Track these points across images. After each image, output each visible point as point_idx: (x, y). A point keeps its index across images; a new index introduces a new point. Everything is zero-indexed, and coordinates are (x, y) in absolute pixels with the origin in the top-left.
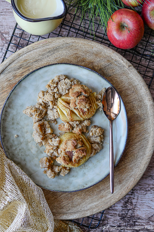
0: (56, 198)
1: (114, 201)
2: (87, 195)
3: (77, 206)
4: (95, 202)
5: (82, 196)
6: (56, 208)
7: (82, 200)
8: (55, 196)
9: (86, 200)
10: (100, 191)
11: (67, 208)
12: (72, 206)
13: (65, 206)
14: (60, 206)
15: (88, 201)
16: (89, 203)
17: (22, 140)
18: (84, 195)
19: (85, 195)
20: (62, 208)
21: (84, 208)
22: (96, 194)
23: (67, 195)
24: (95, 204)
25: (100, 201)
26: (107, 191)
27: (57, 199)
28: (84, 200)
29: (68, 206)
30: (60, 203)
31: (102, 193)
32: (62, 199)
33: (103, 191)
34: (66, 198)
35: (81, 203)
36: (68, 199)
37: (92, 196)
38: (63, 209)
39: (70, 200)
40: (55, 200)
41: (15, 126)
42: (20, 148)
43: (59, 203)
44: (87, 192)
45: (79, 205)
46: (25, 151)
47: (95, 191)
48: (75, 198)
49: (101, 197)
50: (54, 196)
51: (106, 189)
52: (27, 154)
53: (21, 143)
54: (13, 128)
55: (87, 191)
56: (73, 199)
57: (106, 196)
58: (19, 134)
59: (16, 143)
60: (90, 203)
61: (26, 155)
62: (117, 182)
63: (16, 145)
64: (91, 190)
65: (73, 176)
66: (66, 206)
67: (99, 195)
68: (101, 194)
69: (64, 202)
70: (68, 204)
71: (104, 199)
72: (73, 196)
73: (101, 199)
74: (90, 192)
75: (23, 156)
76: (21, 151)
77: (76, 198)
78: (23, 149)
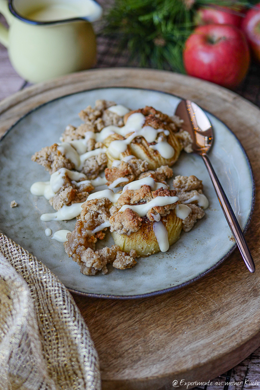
0: (105, 334)
1: (249, 328)
2: (182, 324)
3: (158, 350)
4: (202, 338)
5: (169, 327)
6: (104, 357)
7: (168, 336)
8: (101, 330)
9: (180, 336)
10: (212, 313)
11: (133, 356)
12: (145, 351)
13: (127, 351)
14: (116, 351)
15: (184, 336)
16: (187, 341)
17: (26, 212)
18: (173, 323)
19: (176, 324)
20: (120, 356)
21: (176, 353)
22: (201, 319)
23: (132, 326)
24: (202, 342)
25: (214, 337)
26: (228, 313)
27: (105, 336)
28: (173, 336)
29: (135, 350)
30: (115, 345)
31: (216, 317)
32: (118, 336)
33: (219, 313)
34: (130, 333)
35: (167, 343)
36: (133, 336)
37: (193, 324)
38: (123, 358)
39: (139, 337)
40: (103, 338)
41: (13, 189)
42: (21, 225)
43: (111, 344)
44: (179, 317)
45: (163, 347)
46: (32, 232)
47: (200, 313)
48: (151, 333)
49: (215, 326)
50: (98, 330)
51: (225, 308)
52: (36, 236)
53: (24, 218)
54: (8, 191)
55: (180, 315)
56: (147, 333)
57: (228, 324)
58: (21, 202)
59: (12, 216)
60: (189, 342)
61: (34, 238)
62: (248, 292)
63: (12, 220)
64: (189, 313)
65: (144, 274)
66: (130, 351)
67: (211, 323)
68: (215, 321)
69: (124, 343)
70: (134, 347)
71: (222, 331)
72: (147, 327)
73: (217, 332)
74: (187, 316)
75: (27, 239)
76: (23, 231)
77: (155, 332)
78: (28, 227)
